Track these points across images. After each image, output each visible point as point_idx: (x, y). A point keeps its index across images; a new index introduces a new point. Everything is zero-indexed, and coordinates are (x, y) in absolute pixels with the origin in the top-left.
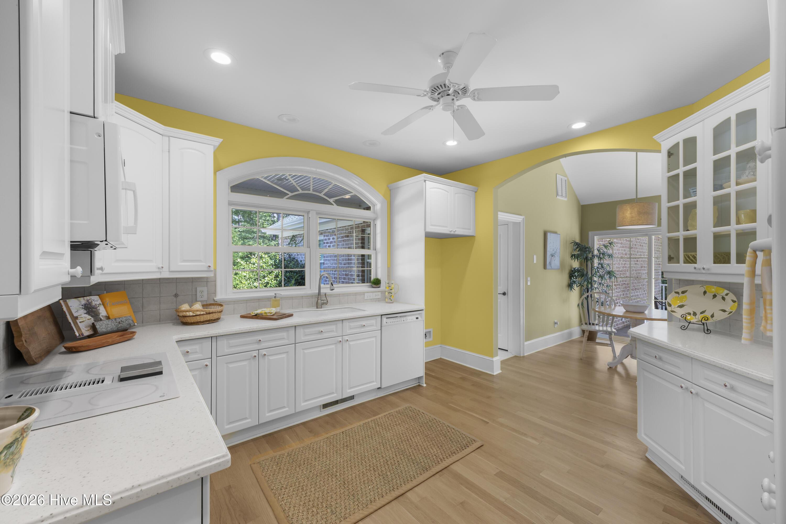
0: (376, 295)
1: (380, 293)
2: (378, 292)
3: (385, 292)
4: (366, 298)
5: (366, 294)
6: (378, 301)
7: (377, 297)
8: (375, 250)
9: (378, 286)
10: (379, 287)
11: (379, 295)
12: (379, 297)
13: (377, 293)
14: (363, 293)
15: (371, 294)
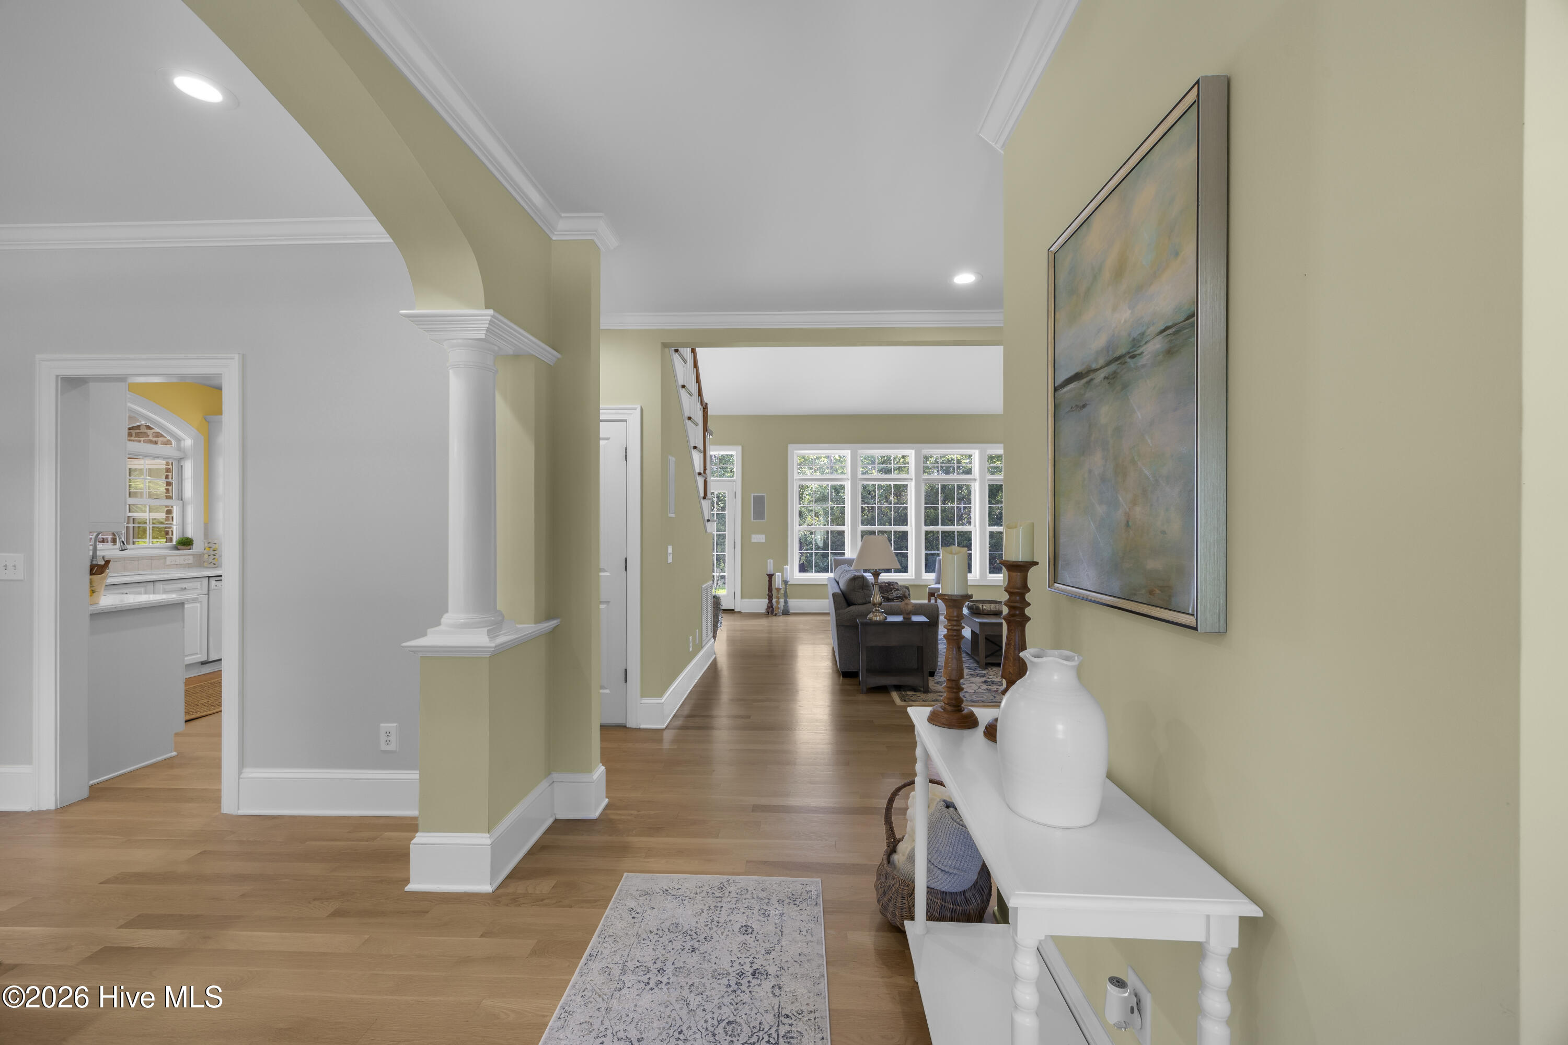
0: (185, 560)
1: (191, 557)
2: (189, 555)
3: (204, 554)
4: (168, 563)
5: (168, 558)
6: (189, 567)
7: (186, 562)
8: (182, 500)
9: (189, 547)
10: (190, 549)
11: (190, 560)
12: (191, 561)
13: (187, 557)
14: (165, 557)
15: (177, 557)
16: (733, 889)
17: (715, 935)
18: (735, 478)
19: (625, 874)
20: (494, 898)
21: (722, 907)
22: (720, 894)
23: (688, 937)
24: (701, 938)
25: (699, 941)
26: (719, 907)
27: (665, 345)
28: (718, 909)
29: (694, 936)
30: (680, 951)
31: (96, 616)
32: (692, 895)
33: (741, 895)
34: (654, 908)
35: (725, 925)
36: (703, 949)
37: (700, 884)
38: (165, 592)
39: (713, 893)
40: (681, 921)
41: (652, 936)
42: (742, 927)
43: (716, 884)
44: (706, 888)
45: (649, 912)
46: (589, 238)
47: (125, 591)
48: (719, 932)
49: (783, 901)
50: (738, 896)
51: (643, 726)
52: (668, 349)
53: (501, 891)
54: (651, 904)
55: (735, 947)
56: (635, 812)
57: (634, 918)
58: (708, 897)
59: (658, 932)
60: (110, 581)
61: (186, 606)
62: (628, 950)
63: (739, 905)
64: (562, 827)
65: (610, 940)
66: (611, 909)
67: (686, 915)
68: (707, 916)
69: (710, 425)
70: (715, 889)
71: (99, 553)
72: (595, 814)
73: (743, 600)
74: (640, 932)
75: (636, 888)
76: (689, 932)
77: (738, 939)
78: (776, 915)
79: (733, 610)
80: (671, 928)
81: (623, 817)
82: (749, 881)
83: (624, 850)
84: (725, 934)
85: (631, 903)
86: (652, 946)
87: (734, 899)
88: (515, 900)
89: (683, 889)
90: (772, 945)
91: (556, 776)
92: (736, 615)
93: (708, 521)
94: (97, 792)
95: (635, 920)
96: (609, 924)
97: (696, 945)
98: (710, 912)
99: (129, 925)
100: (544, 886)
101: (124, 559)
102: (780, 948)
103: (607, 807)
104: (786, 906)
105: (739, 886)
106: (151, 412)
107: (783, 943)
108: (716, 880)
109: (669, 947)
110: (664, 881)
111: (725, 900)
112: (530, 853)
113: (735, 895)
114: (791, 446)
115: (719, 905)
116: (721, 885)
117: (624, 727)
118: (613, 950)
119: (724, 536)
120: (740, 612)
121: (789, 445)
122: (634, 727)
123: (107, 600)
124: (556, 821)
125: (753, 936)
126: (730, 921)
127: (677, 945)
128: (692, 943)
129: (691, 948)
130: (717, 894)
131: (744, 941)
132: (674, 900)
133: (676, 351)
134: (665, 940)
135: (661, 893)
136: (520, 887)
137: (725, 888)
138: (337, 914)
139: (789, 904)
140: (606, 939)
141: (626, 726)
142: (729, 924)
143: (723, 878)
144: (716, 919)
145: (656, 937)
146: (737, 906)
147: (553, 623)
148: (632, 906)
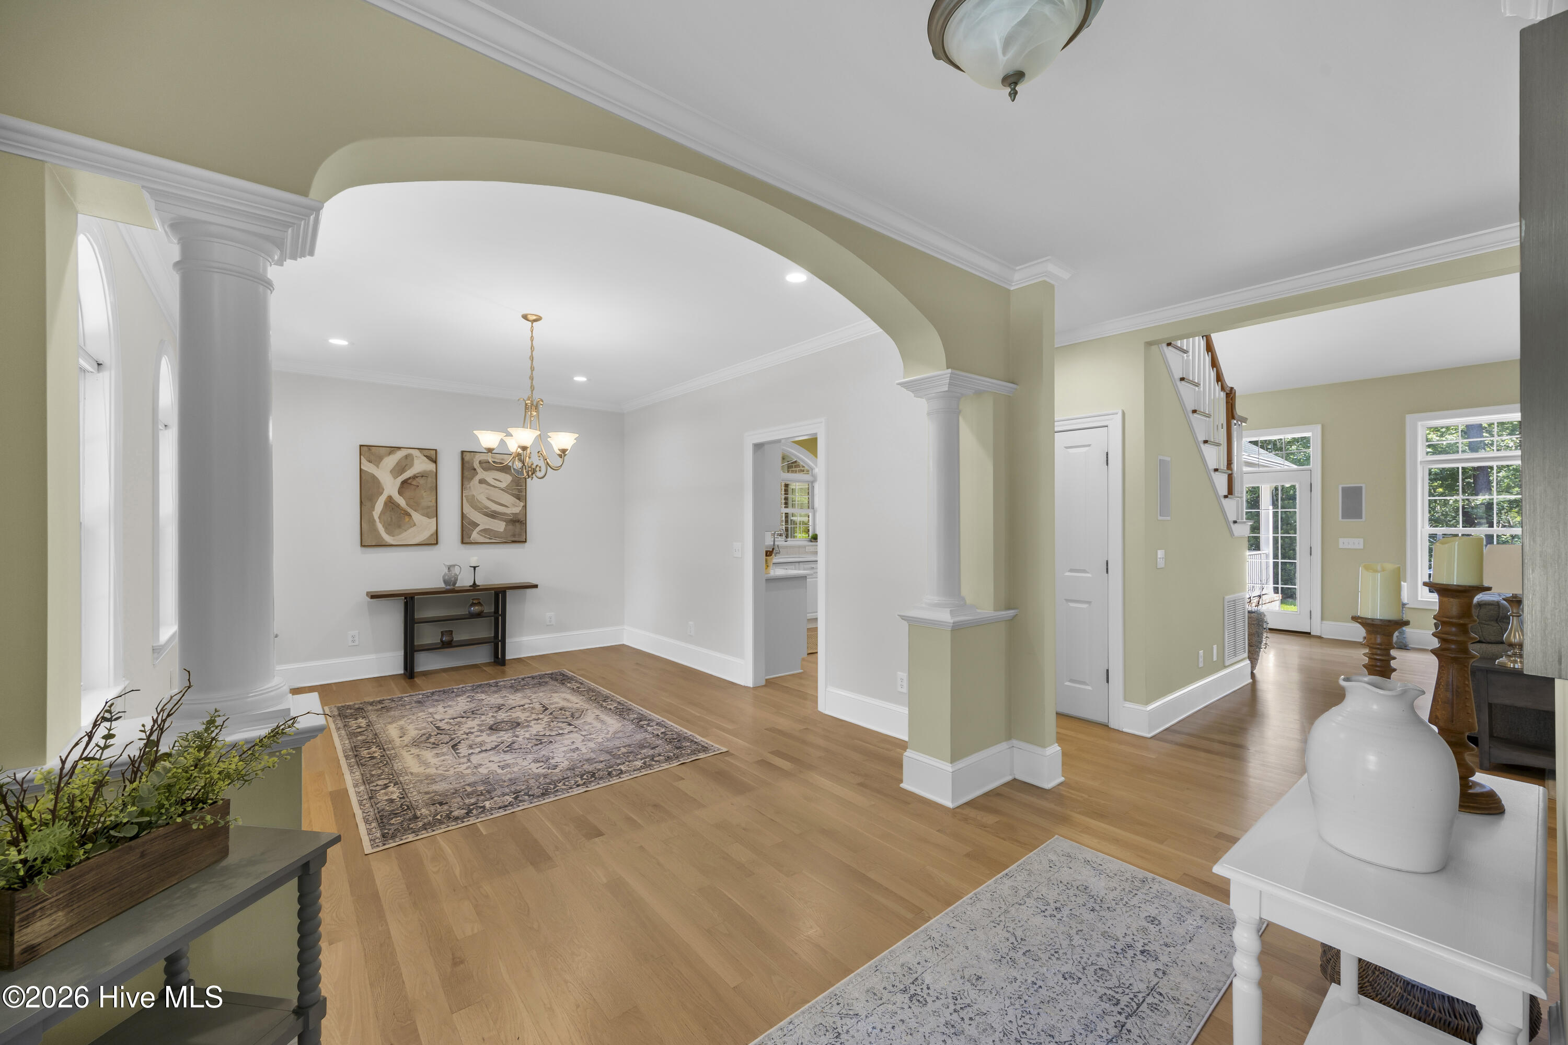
0: (814, 549)
2: (816, 546)
4: (806, 550)
5: (806, 547)
8: (813, 510)
10: (816, 542)
13: (814, 547)
15: (811, 547)
16: (1156, 887)
17: (1118, 910)
18: (1311, 466)
19: (1057, 836)
20: (954, 812)
21: (1136, 894)
22: (1140, 885)
23: (1093, 900)
24: (1105, 906)
25: (1101, 907)
26: (1134, 893)
27: (1149, 344)
28: (1132, 894)
29: (1099, 901)
30: (1081, 905)
31: (769, 580)
32: (1111, 874)
33: (1162, 894)
34: (1071, 868)
35: (1133, 907)
36: (1102, 913)
37: (1123, 870)
38: (804, 569)
39: (1132, 881)
40: (1091, 886)
41: (1060, 885)
42: (1150, 916)
43: (1140, 876)
44: (1128, 875)
45: (1066, 869)
46: (1041, 279)
47: (786, 567)
48: (1124, 910)
49: (1208, 918)
50: (1158, 894)
51: (1125, 730)
52: (1156, 346)
53: (958, 810)
54: (1070, 864)
55: (1134, 926)
56: (1086, 796)
57: (1051, 867)
58: (1127, 882)
59: (1068, 885)
60: (775, 560)
61: (808, 580)
62: (1037, 884)
63: (1156, 901)
64: (1016, 785)
65: (1026, 873)
66: (1035, 854)
67: (1099, 885)
68: (1118, 894)
69: (1239, 410)
70: (1137, 880)
71: (776, 543)
72: (1048, 785)
73: (1324, 622)
74: (1052, 878)
75: (1061, 849)
76: (1095, 897)
77: (1140, 923)
78: (1191, 925)
79: (1309, 633)
80: (1080, 888)
81: (1073, 796)
82: (1179, 890)
83: (1064, 820)
84: (1129, 913)
85: (1054, 858)
86: (1057, 891)
87: (1152, 894)
88: (966, 819)
89: (1105, 866)
90: (1174, 943)
91: (1015, 742)
92: (1313, 640)
93: (1235, 522)
94: (769, 683)
95: (1051, 869)
96: (1030, 862)
97: (1098, 908)
98: (1123, 893)
99: (772, 753)
100: (990, 819)
101: (786, 547)
102: (1182, 948)
103: (1061, 784)
104: (1208, 923)
105: (1162, 887)
106: (798, 452)
107: (1188, 947)
108: (1141, 873)
109: (1073, 899)
110: (1089, 854)
111: (1143, 891)
112: (987, 794)
113: (1156, 892)
114: (1409, 418)
115: (1135, 892)
116: (1145, 880)
117: (1106, 726)
118: (1025, 879)
119: (1293, 540)
120: (1320, 637)
121: (1407, 416)
122: (1116, 728)
123: (779, 572)
124: (1015, 780)
125: (1158, 928)
126: (1139, 907)
127: (1080, 901)
128: (1094, 905)
129: (1091, 908)
130: (1136, 883)
131: (1146, 927)
132: (1092, 871)
133: (1169, 344)
134: (1071, 892)
135: (1083, 861)
136: (972, 813)
137: (1147, 883)
138: (861, 784)
139: (1213, 923)
140: (1022, 871)
141: (1108, 726)
142: (1138, 909)
143: (1150, 875)
144: (1126, 899)
145: (1064, 888)
146: (1153, 899)
147: (1011, 613)
148: (1053, 859)
